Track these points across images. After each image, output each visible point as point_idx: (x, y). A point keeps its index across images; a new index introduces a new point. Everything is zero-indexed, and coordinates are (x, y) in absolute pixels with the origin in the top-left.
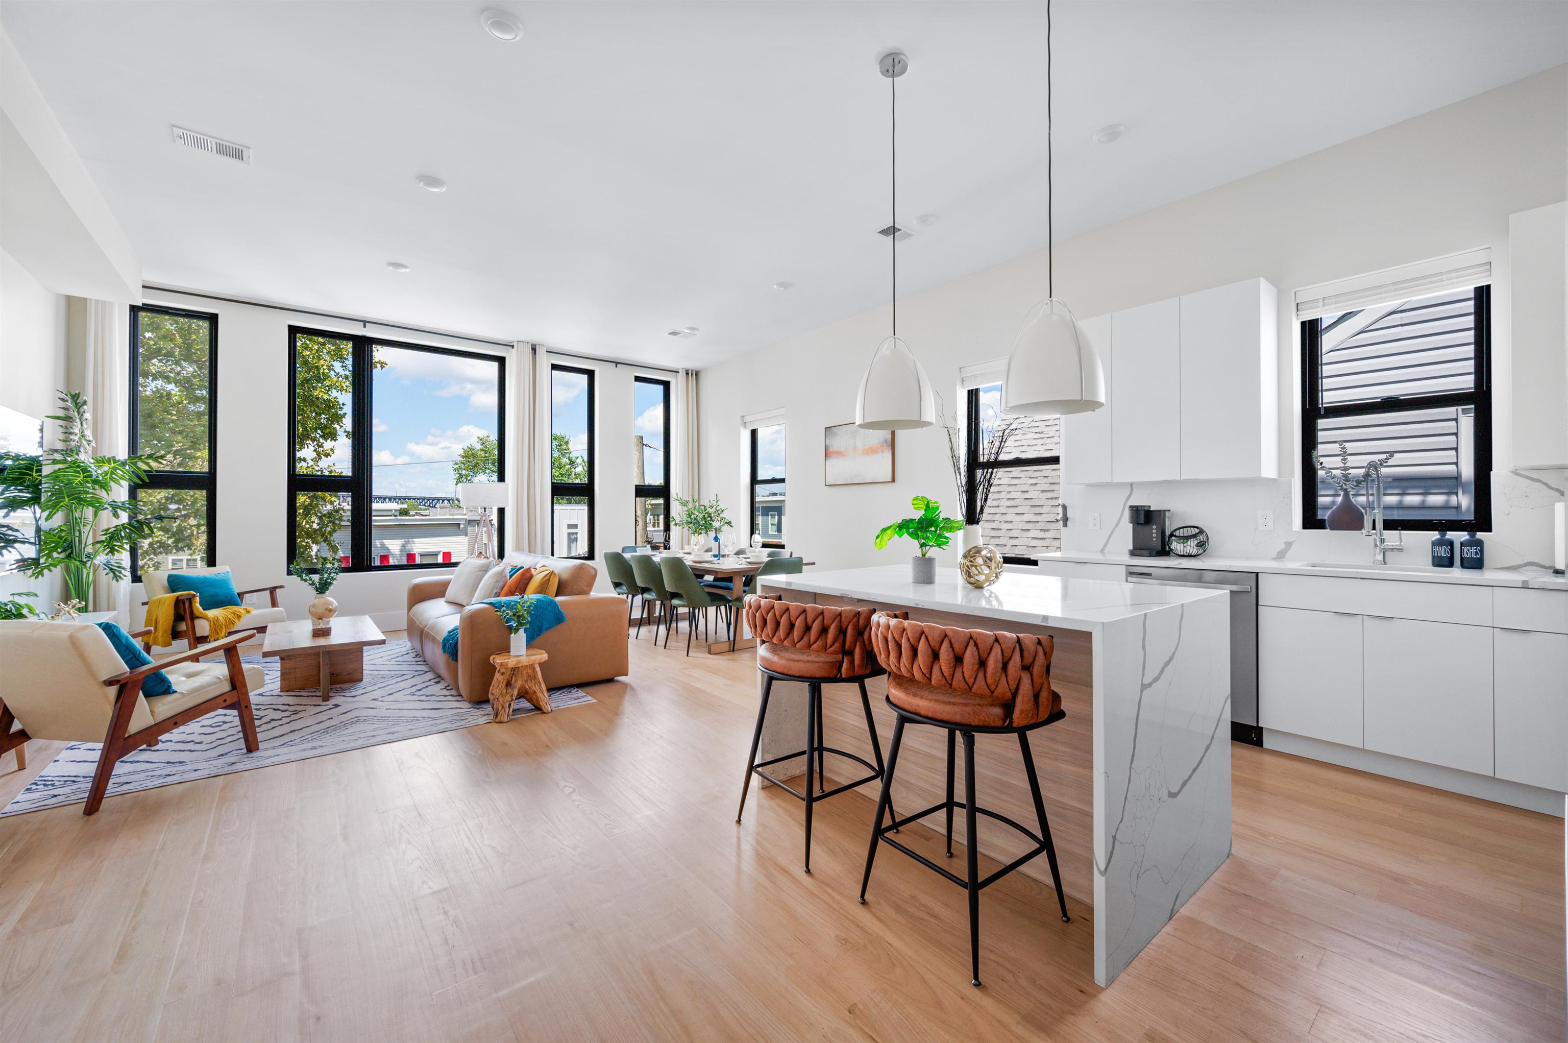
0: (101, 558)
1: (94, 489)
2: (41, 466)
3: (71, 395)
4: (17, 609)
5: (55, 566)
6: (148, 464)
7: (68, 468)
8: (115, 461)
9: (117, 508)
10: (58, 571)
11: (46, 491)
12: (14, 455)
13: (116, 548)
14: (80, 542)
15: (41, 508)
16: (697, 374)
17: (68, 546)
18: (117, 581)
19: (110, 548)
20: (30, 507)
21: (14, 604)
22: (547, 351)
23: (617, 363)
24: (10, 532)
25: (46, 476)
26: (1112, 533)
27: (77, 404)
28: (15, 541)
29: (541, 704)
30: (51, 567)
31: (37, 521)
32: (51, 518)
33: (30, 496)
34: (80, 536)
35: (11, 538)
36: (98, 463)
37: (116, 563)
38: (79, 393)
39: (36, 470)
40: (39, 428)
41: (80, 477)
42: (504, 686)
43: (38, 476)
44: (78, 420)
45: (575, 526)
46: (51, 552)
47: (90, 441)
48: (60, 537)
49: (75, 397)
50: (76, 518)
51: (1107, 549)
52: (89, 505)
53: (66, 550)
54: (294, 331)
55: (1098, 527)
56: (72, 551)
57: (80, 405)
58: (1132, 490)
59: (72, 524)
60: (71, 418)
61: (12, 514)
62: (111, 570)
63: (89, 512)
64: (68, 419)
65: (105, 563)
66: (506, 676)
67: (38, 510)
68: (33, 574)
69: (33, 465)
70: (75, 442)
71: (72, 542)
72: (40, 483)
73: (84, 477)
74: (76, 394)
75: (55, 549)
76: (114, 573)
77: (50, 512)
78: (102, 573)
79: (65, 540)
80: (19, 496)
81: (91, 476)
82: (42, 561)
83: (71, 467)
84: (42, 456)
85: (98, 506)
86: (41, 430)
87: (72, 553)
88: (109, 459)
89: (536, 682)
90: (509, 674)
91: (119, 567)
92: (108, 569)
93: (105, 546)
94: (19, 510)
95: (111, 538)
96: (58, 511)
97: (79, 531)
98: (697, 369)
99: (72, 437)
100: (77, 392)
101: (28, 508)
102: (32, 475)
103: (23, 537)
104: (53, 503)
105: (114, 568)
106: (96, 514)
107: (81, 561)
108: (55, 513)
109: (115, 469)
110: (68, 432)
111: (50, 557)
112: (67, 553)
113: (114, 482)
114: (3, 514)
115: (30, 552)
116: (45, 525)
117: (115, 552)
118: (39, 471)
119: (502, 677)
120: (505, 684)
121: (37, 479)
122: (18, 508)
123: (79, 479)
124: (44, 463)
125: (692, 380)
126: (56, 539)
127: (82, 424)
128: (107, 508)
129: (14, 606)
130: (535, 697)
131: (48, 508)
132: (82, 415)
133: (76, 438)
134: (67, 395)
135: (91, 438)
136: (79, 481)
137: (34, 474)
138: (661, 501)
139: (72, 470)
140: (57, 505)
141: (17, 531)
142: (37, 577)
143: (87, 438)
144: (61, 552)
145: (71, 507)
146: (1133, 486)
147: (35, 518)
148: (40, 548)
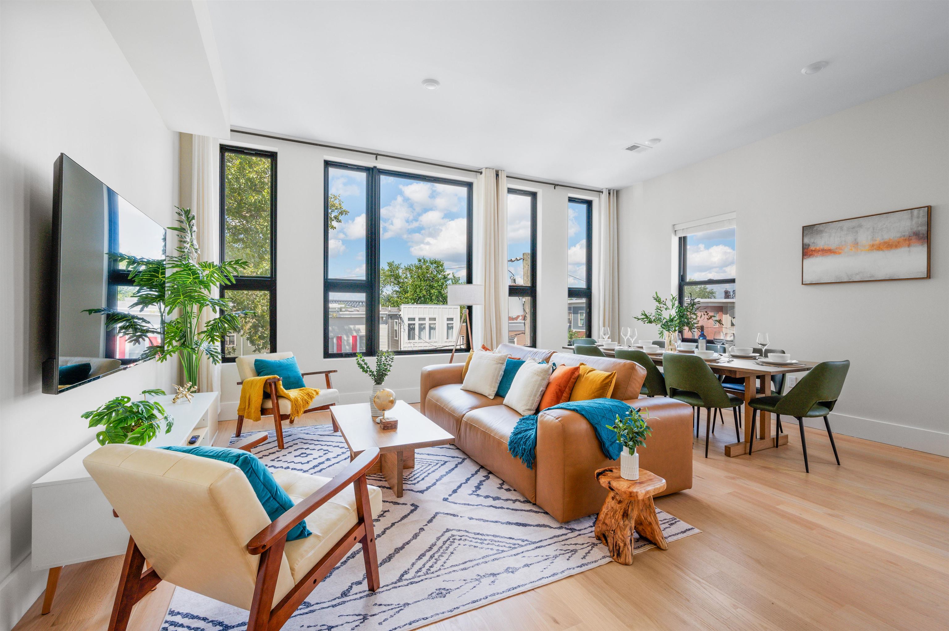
0: (204, 345)
1: (200, 288)
2: (165, 269)
3: (184, 211)
4: (148, 411)
5: (174, 352)
6: (235, 269)
7: (183, 271)
8: (213, 266)
9: (215, 304)
10: (175, 356)
11: (168, 290)
12: (146, 260)
13: (215, 337)
14: (191, 332)
15: (164, 304)
16: (618, 192)
17: (183, 335)
18: (215, 364)
19: (211, 337)
20: (157, 303)
21: (146, 404)
22: (507, 177)
23: (555, 185)
24: (144, 324)
25: (168, 278)
27: (188, 218)
28: (147, 331)
29: (657, 538)
30: (172, 353)
31: (162, 316)
32: (172, 312)
33: (156, 294)
34: (191, 328)
35: (145, 328)
36: (203, 267)
37: (214, 348)
38: (190, 210)
39: (161, 272)
40: (163, 237)
41: (191, 279)
42: (620, 517)
43: (162, 277)
44: (189, 231)
45: (452, 319)
46: (171, 340)
47: (197, 249)
48: (177, 328)
49: (187, 212)
50: (188, 312)
52: (196, 302)
53: (182, 339)
54: (328, 164)
56: (185, 339)
57: (190, 219)
59: (185, 317)
60: (185, 229)
61: (145, 309)
62: (211, 354)
63: (195, 307)
64: (182, 230)
65: (206, 349)
66: (623, 505)
67: (163, 306)
68: (160, 359)
69: (159, 268)
70: (187, 250)
71: (185, 332)
72: (164, 283)
73: (194, 278)
74: (188, 210)
75: (174, 338)
76: (213, 358)
77: (171, 308)
78: (205, 357)
79: (181, 330)
80: (150, 294)
81: (198, 278)
82: (166, 348)
83: (185, 270)
84: (165, 260)
85: (202, 304)
86: (165, 239)
87: (185, 341)
88: (210, 264)
89: (650, 512)
90: (626, 502)
91: (216, 352)
92: (209, 355)
93: (207, 336)
94: (150, 306)
95: (212, 329)
96: (176, 306)
97: (190, 323)
98: (617, 189)
99: (185, 245)
100: (188, 209)
101: (156, 304)
102: (159, 277)
103: (152, 327)
104: (173, 300)
105: (213, 353)
106: (200, 309)
107: (192, 348)
108: (174, 309)
109: (213, 273)
110: (182, 241)
111: (171, 344)
112: (182, 341)
113: (212, 283)
114: (139, 309)
115: (158, 340)
116: (168, 318)
117: (215, 341)
118: (164, 273)
119: (618, 505)
120: (622, 513)
121: (162, 280)
122: (149, 304)
123: (190, 280)
124: (167, 266)
125: (613, 199)
126: (175, 330)
127: (191, 234)
128: (208, 304)
129: (145, 408)
130: (649, 529)
131: (169, 304)
132: (192, 228)
133: (188, 246)
134: (182, 211)
135: (197, 247)
136: (190, 282)
137: (160, 276)
138: (584, 300)
139: (185, 273)
140: (175, 302)
141: (149, 322)
142: (162, 361)
143: (195, 247)
144: (178, 341)
145: (185, 303)
147: (161, 312)
148: (164, 337)
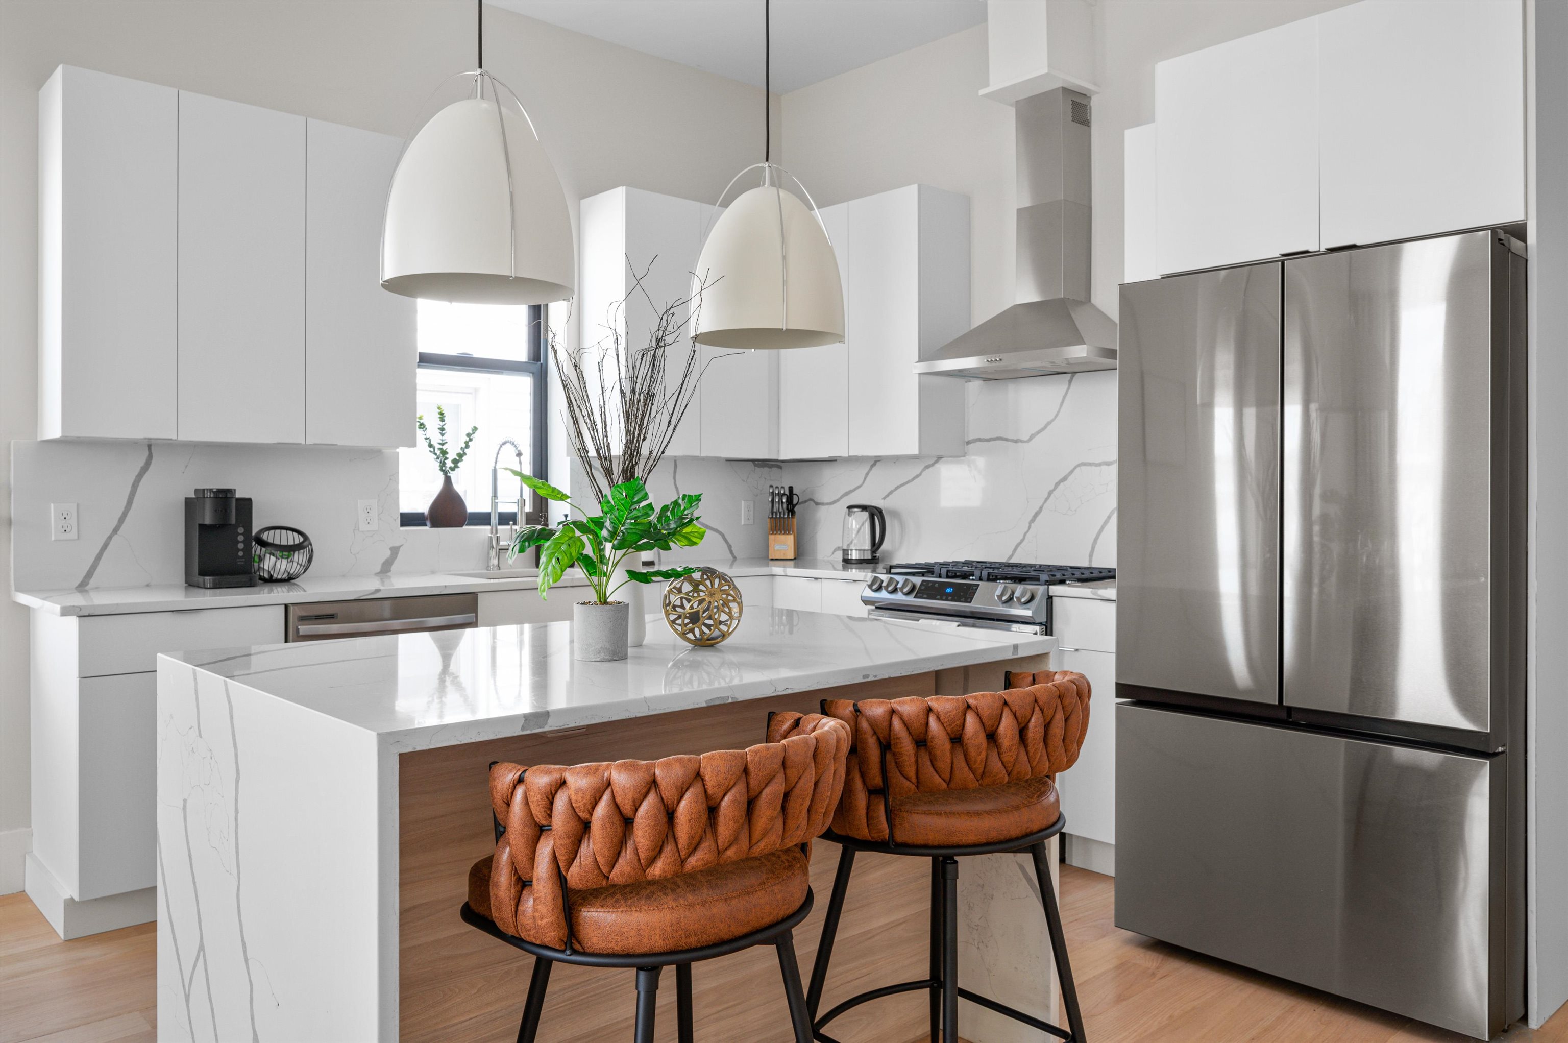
26: (105, 546)
51: (93, 582)
55: (73, 535)
58: (150, 457)
146: (153, 448)
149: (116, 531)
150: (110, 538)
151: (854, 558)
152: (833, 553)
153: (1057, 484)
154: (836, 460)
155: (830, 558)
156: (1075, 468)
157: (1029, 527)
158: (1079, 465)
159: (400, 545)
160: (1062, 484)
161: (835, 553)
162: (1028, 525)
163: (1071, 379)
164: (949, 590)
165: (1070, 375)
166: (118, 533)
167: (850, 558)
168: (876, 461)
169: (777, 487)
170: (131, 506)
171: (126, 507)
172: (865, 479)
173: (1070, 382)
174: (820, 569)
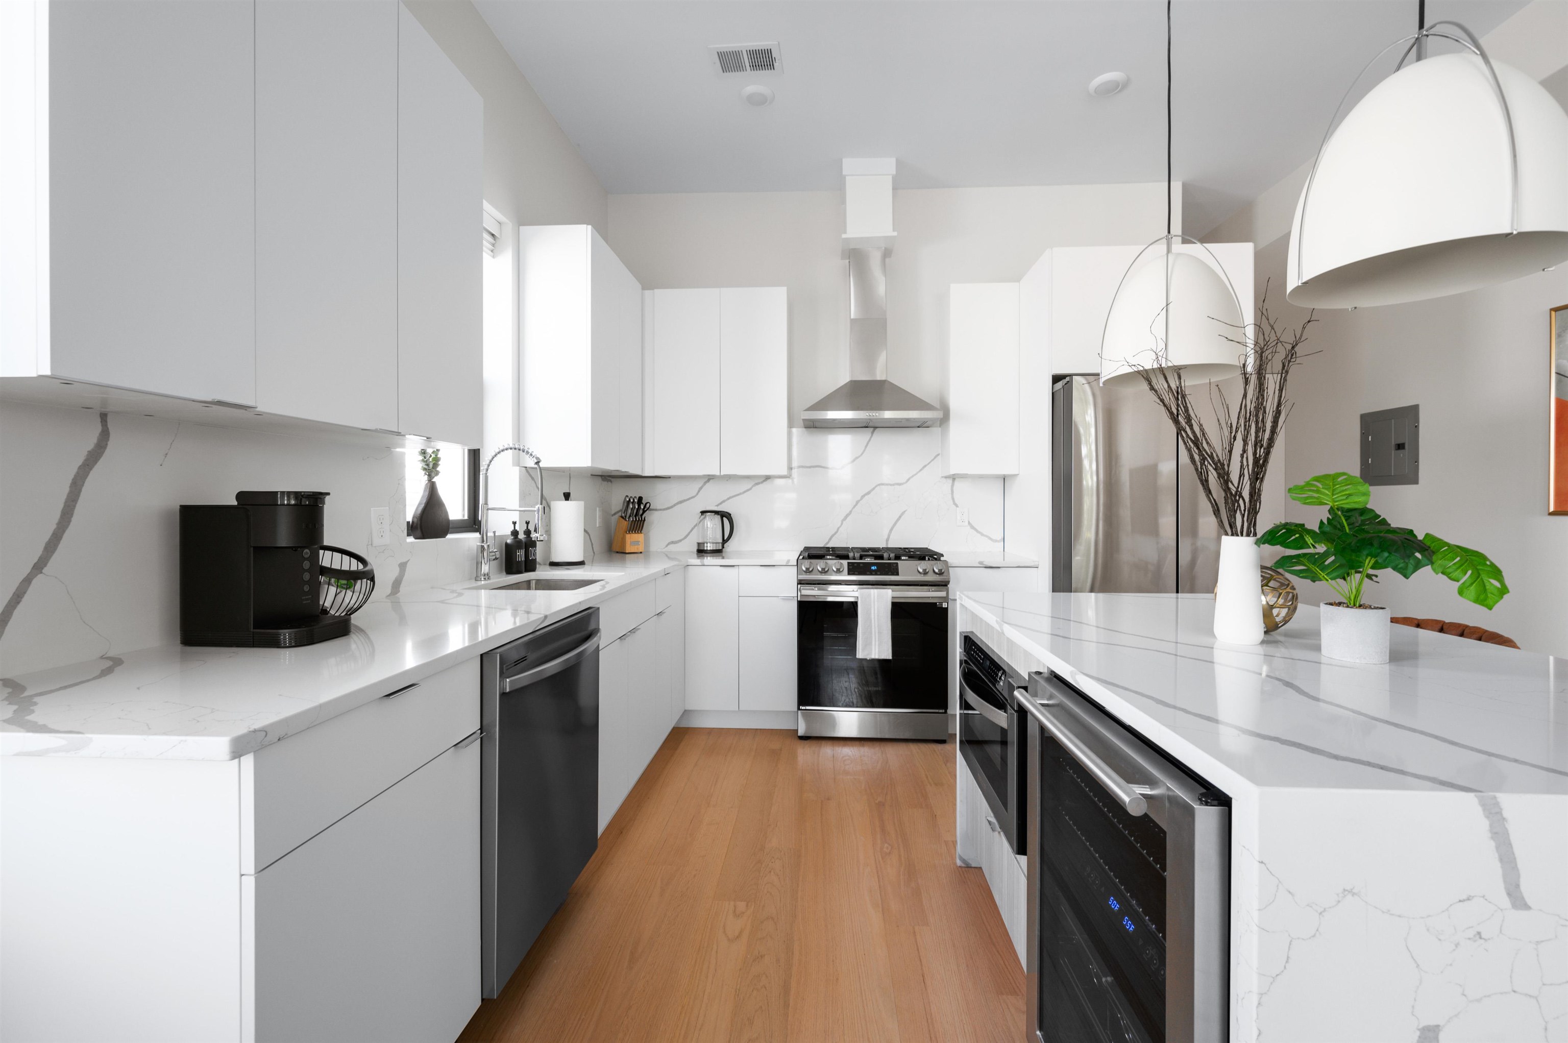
26: (18, 597)
58: (105, 435)
146: (110, 419)
149: (39, 567)
150: (28, 581)
151: (709, 549)
152: (667, 546)
153: (863, 497)
154: (670, 478)
155: (664, 550)
156: (876, 486)
157: (842, 524)
158: (879, 485)
159: (407, 560)
160: (866, 496)
161: (669, 546)
162: (840, 523)
163: (874, 431)
164: (873, 568)
165: (873, 429)
166: (45, 570)
167: (705, 549)
168: (710, 478)
169: (631, 497)
170: (69, 522)
171: (59, 524)
172: (699, 491)
173: (872, 433)
174: (732, 559)
